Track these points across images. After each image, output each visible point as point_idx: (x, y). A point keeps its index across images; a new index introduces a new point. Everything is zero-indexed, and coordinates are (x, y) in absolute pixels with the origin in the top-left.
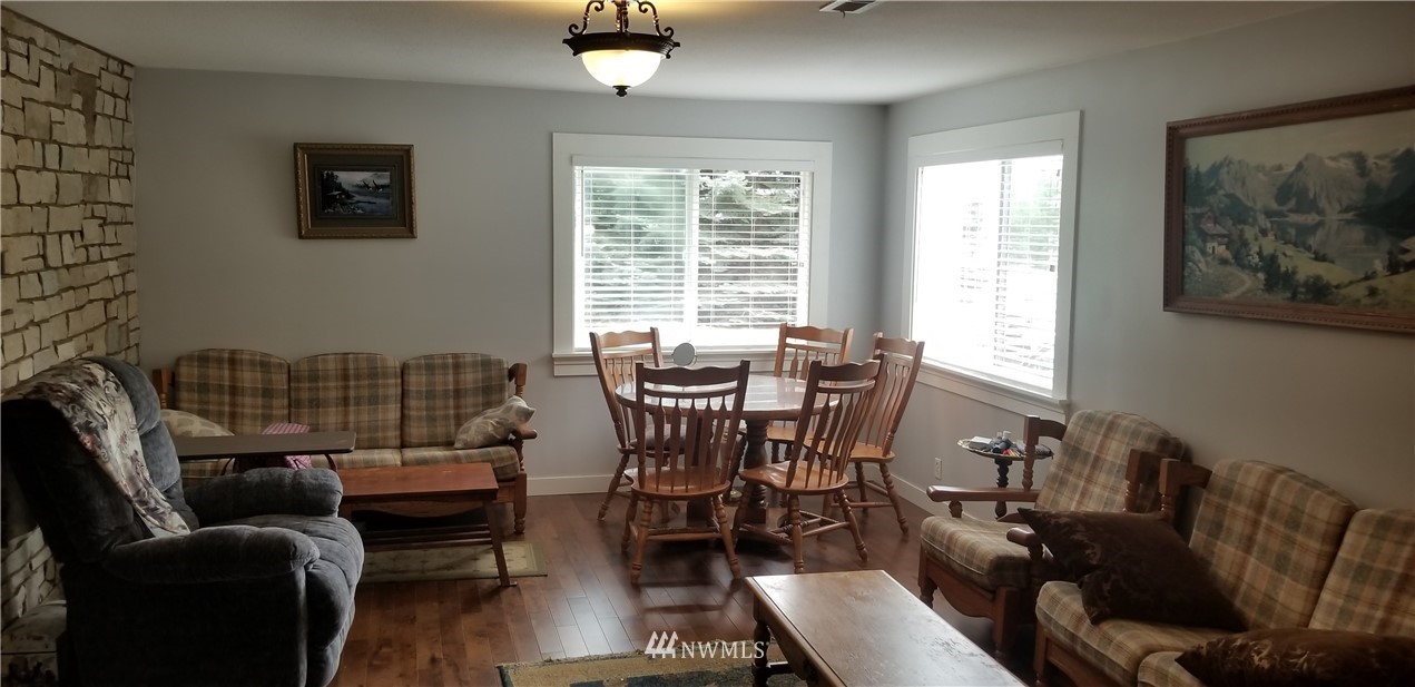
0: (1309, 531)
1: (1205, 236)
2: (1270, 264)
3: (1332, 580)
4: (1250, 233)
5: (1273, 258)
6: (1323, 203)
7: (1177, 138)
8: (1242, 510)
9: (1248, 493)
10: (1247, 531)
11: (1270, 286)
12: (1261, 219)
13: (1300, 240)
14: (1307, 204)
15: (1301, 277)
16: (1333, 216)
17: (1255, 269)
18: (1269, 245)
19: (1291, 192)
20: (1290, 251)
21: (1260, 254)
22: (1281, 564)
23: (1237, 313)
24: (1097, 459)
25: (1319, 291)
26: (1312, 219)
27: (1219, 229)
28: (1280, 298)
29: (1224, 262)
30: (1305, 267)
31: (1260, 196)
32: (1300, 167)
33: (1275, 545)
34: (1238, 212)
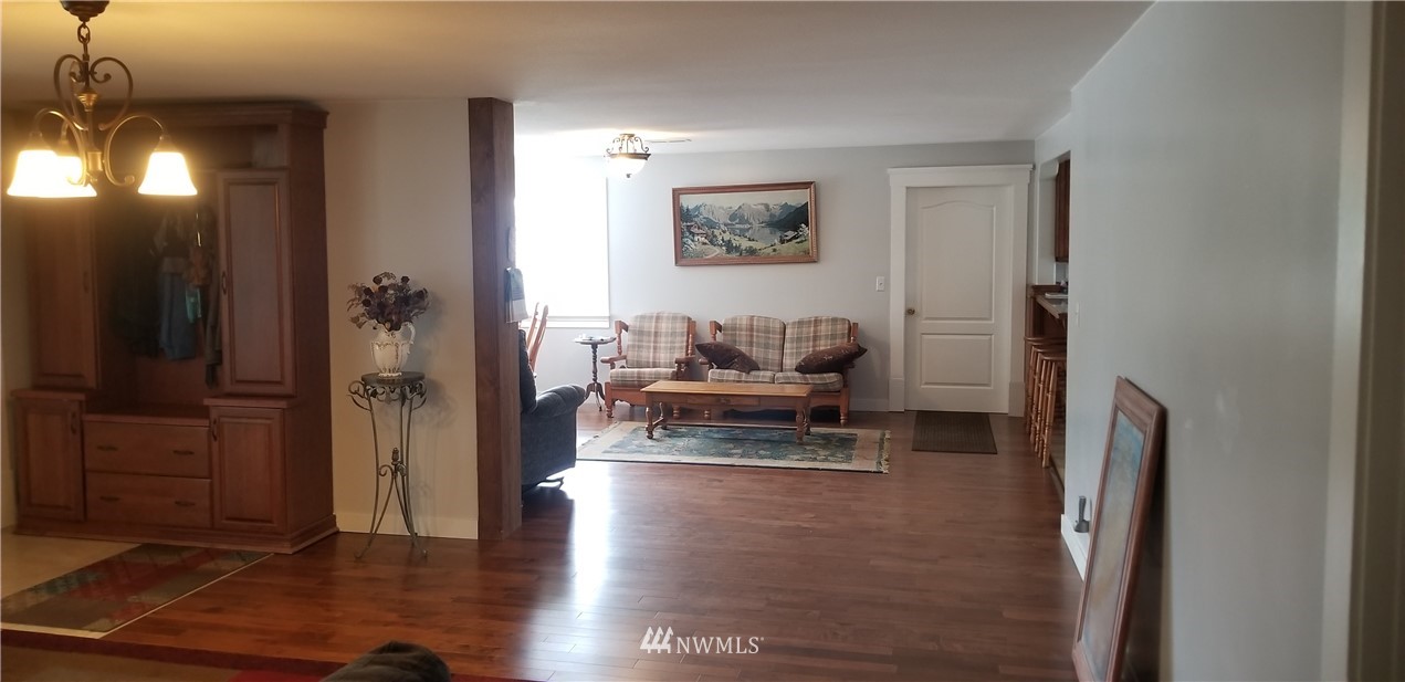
0: (774, 332)
1: (693, 234)
2: (728, 244)
3: (787, 345)
4: (717, 232)
5: (730, 241)
6: (751, 220)
7: (677, 193)
8: (744, 333)
9: (744, 327)
10: (749, 339)
11: (728, 251)
12: (722, 227)
13: (742, 234)
14: (743, 220)
15: (743, 247)
16: (756, 225)
17: (721, 246)
18: (727, 237)
19: (736, 216)
20: (737, 238)
21: (723, 240)
22: (767, 346)
23: (717, 262)
24: (656, 333)
25: (752, 252)
26: (748, 226)
27: (701, 231)
28: (734, 255)
29: (704, 244)
30: (745, 244)
31: (721, 218)
32: (740, 207)
33: (762, 341)
34: (711, 225)
